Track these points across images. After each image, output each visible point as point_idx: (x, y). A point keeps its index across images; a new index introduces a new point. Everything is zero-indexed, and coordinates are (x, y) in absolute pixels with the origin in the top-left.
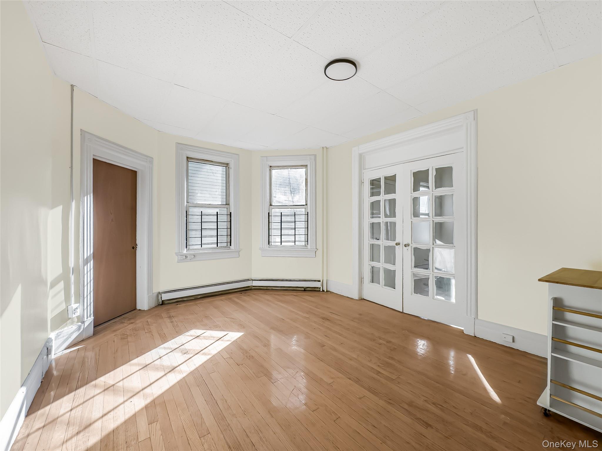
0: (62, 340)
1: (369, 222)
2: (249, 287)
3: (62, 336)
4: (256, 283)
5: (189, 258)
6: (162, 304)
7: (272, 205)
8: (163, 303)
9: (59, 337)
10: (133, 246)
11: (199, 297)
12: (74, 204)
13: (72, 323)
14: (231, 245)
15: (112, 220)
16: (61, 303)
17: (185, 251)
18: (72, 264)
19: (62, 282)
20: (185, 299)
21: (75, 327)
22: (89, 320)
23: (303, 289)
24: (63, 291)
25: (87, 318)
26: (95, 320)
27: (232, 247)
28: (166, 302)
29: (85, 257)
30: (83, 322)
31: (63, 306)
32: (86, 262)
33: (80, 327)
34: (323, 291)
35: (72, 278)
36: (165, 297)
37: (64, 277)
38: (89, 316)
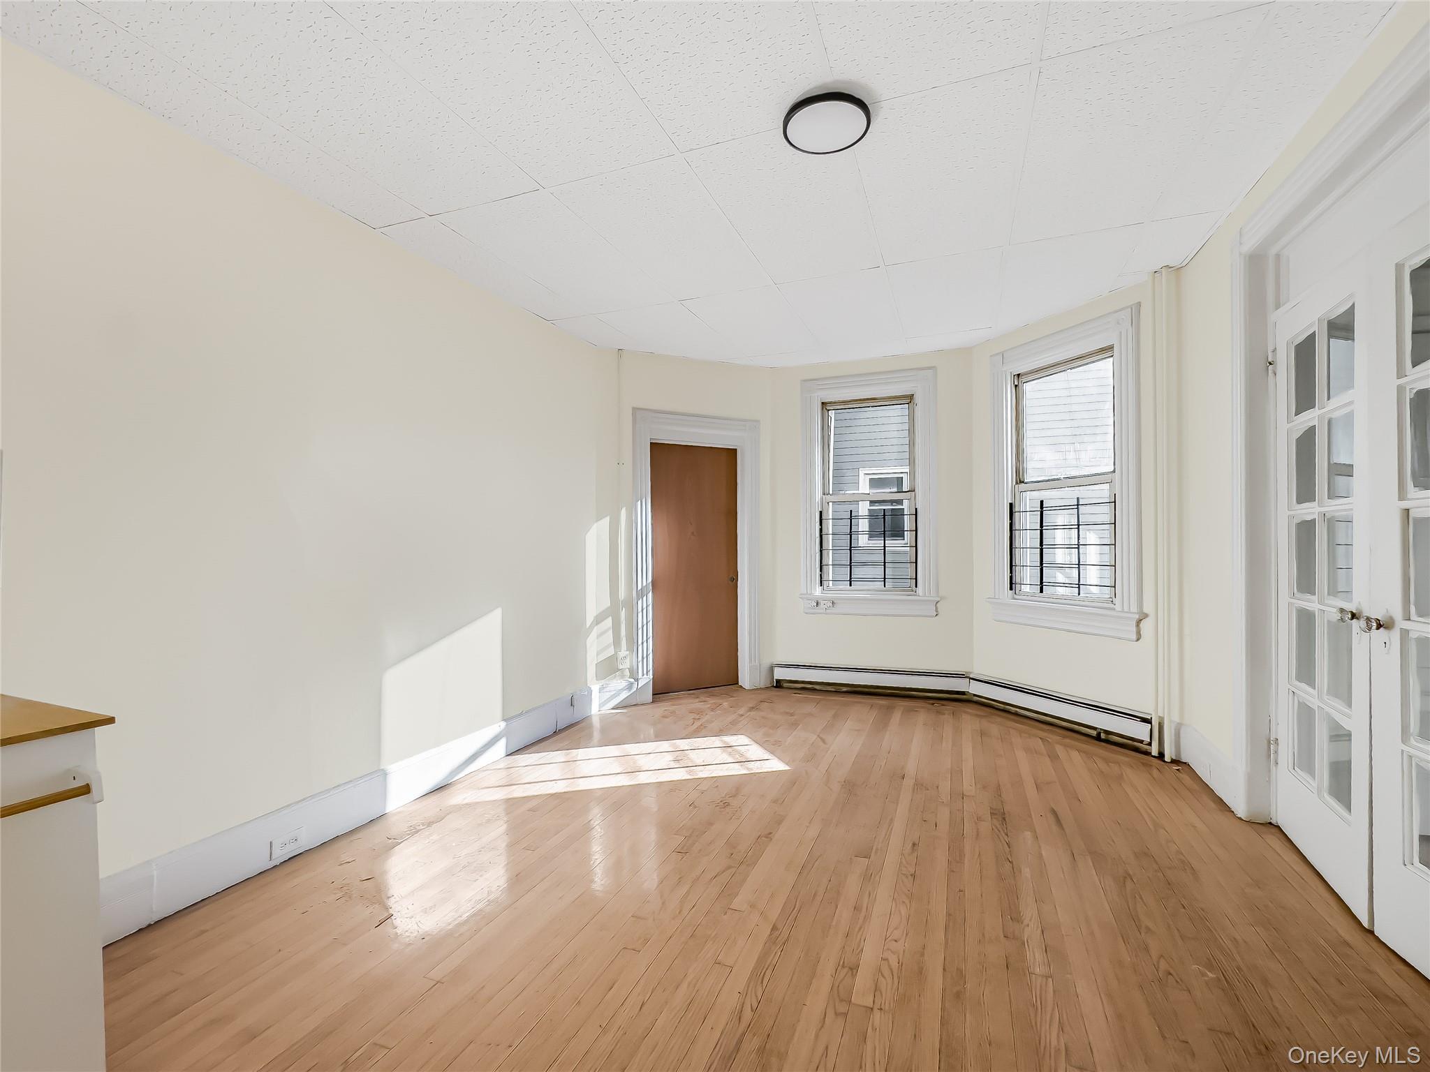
0: (608, 695)
1: (1291, 517)
2: (963, 693)
3: (607, 689)
4: (976, 689)
5: (822, 605)
6: (776, 687)
7: (1023, 482)
8: (779, 684)
9: (605, 690)
10: (730, 576)
11: (845, 689)
12: (623, 512)
13: (623, 676)
14: (916, 587)
15: (693, 533)
16: (608, 647)
17: (818, 591)
18: (622, 594)
19: (611, 618)
20: (817, 687)
21: (624, 684)
22: (646, 679)
23: (1094, 733)
24: (611, 631)
25: (643, 675)
26: (655, 681)
27: (920, 589)
28: (785, 685)
29: (639, 587)
30: (637, 680)
31: (611, 651)
32: (641, 594)
33: (630, 686)
34: (1161, 756)
35: (623, 614)
36: (780, 674)
37: (613, 612)
38: (645, 672)
